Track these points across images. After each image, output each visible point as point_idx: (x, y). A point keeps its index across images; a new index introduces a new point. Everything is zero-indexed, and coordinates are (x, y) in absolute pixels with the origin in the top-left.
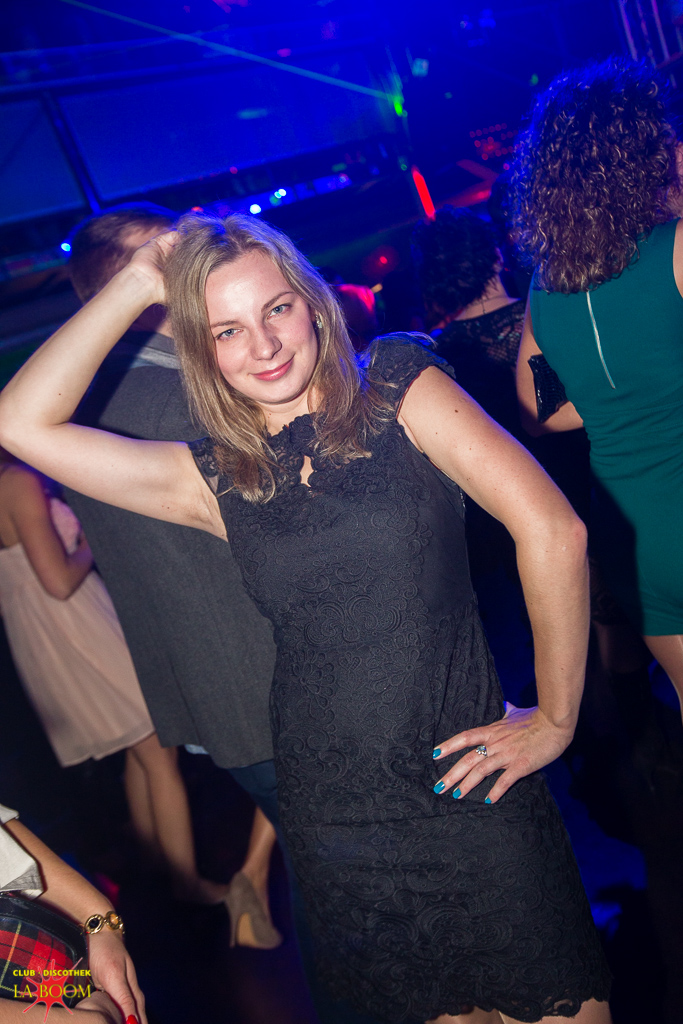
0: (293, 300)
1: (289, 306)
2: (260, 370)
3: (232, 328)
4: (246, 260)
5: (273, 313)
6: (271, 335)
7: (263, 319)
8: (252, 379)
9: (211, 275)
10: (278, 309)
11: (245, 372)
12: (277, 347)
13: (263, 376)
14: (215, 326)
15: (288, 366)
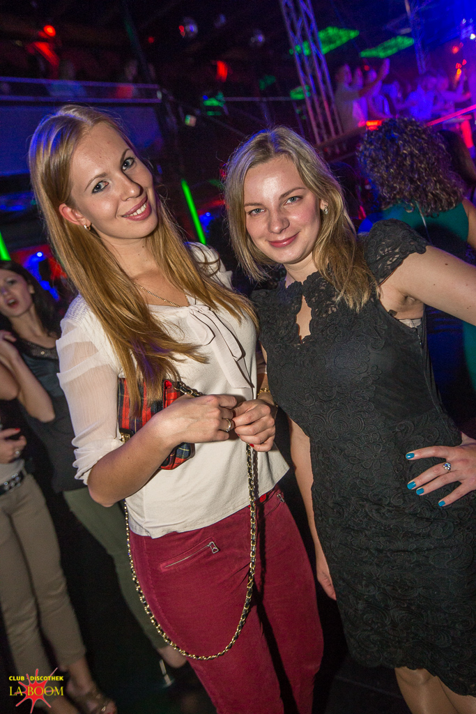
0: (305, 194)
1: (301, 198)
2: (273, 240)
3: (260, 208)
4: (274, 162)
5: (289, 201)
6: (283, 216)
7: (280, 205)
8: (267, 244)
9: (250, 170)
10: (293, 199)
11: (264, 238)
12: (285, 224)
13: (274, 244)
14: (247, 205)
15: (293, 239)
